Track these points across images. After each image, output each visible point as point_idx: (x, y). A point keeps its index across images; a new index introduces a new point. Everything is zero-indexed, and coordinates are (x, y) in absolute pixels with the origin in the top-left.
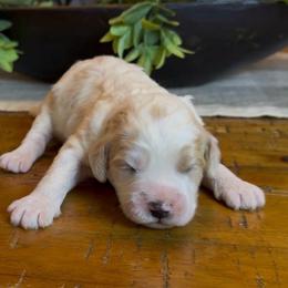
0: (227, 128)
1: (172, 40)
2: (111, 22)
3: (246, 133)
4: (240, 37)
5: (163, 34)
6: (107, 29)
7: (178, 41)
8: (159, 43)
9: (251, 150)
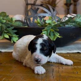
0: (70, 55)
1: (57, 34)
2: (43, 30)
3: (74, 56)
4: (71, 35)
5: (55, 33)
6: (42, 32)
7: (59, 34)
8: (54, 35)
9: (76, 59)
